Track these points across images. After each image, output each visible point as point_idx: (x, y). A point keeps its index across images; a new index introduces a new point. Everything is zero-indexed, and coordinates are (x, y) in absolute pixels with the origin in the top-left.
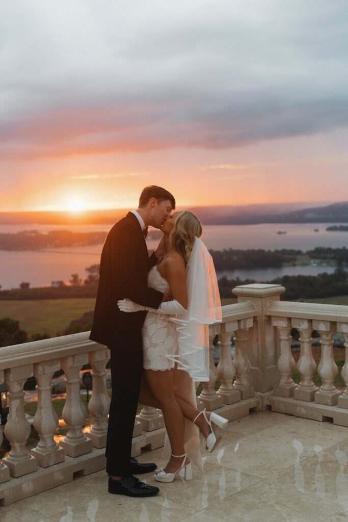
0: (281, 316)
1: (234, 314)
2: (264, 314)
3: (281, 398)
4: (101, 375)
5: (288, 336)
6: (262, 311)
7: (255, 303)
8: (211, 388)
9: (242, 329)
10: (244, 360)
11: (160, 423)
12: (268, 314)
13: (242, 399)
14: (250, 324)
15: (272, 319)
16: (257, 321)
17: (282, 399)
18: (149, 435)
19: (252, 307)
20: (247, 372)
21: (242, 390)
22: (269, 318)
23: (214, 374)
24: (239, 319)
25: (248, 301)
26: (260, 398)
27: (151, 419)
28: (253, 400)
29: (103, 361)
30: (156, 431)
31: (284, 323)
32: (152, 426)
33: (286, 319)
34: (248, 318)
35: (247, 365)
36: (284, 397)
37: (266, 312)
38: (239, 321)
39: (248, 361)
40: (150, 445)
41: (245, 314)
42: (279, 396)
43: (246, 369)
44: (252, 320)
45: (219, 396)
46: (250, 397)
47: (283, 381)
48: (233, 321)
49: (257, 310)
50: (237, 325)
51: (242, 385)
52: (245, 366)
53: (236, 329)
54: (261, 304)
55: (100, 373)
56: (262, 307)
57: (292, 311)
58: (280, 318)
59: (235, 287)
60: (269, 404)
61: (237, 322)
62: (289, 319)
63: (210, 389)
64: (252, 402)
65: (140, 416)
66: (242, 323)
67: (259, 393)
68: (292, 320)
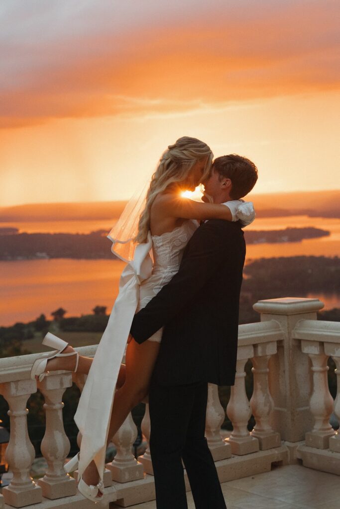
0: (312, 340)
1: (247, 337)
2: (293, 337)
3: (315, 449)
4: (54, 407)
5: (323, 366)
6: (289, 333)
7: (281, 322)
8: (214, 432)
9: (260, 357)
10: (264, 398)
11: (137, 473)
12: (297, 337)
13: (261, 449)
14: (272, 350)
15: (302, 343)
16: (283, 347)
17: (315, 451)
18: (120, 487)
19: (277, 327)
20: (268, 414)
21: (262, 437)
22: (299, 343)
23: (217, 414)
24: (255, 343)
25: (273, 320)
26: (288, 449)
27: (125, 467)
28: (276, 452)
29: (57, 389)
30: (132, 483)
31: (316, 348)
32: (127, 477)
33: (318, 344)
34: (268, 342)
35: (268, 405)
36: (318, 448)
37: (294, 335)
38: (255, 346)
39: (271, 399)
40: (122, 500)
41: (264, 337)
42: (312, 447)
43: (267, 409)
44: (275, 344)
45: (227, 444)
46: (274, 448)
47: (318, 426)
48: (247, 346)
49: (283, 332)
50: (253, 351)
51: (263, 430)
52: (265, 405)
53: (251, 355)
54: (288, 324)
55: (54, 405)
56: (288, 327)
57: (325, 333)
58: (311, 342)
59: (257, 302)
60: (299, 458)
61: (252, 347)
62: (322, 344)
63: (214, 434)
64: (275, 454)
65: (113, 463)
66: (260, 349)
67: (287, 443)
68: (325, 345)
